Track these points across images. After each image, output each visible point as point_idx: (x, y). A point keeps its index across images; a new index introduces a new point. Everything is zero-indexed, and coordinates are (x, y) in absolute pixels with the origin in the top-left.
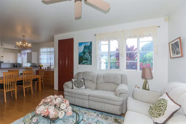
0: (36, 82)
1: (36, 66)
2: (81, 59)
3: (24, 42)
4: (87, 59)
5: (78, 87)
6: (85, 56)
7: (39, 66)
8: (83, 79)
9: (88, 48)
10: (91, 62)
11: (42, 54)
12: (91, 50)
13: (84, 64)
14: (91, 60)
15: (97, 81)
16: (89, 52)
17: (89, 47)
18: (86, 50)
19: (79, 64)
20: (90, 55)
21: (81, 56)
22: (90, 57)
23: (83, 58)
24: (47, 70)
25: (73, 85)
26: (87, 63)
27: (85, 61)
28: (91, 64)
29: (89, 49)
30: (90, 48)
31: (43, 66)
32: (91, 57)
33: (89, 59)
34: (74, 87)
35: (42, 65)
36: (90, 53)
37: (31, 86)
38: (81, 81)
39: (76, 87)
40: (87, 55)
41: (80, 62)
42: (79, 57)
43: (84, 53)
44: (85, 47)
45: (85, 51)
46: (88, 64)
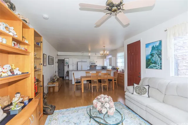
0: (111, 82)
1: (114, 69)
2: (149, 62)
3: (104, 51)
4: (155, 63)
5: (139, 94)
6: (153, 58)
7: (116, 69)
8: (149, 85)
9: (156, 49)
10: (161, 66)
11: (118, 58)
12: (161, 51)
13: (152, 68)
14: (161, 63)
15: (165, 92)
16: (158, 53)
17: (157, 47)
18: (155, 52)
19: (147, 67)
20: (159, 57)
21: (149, 59)
22: (159, 59)
23: (151, 61)
24: (122, 72)
25: (134, 90)
26: (156, 66)
27: (154, 65)
28: (161, 69)
29: (158, 50)
30: (160, 48)
31: (119, 69)
32: (161, 59)
33: (159, 62)
34: (135, 93)
35: (118, 67)
36: (160, 54)
37: (107, 84)
38: (144, 87)
39: (137, 93)
40: (156, 58)
41: (148, 66)
42: (146, 60)
43: (152, 55)
44: (153, 48)
45: (153, 52)
46: (157, 69)
